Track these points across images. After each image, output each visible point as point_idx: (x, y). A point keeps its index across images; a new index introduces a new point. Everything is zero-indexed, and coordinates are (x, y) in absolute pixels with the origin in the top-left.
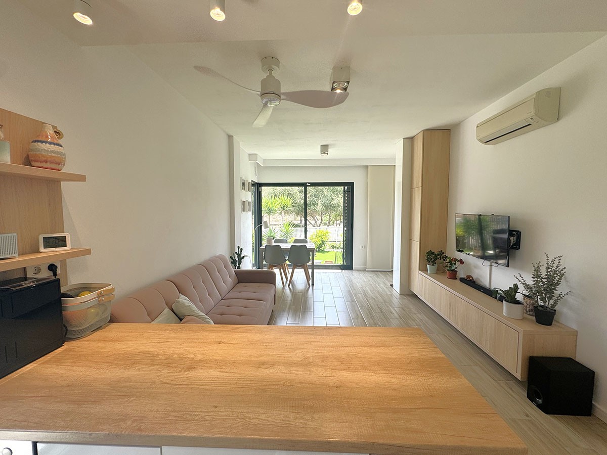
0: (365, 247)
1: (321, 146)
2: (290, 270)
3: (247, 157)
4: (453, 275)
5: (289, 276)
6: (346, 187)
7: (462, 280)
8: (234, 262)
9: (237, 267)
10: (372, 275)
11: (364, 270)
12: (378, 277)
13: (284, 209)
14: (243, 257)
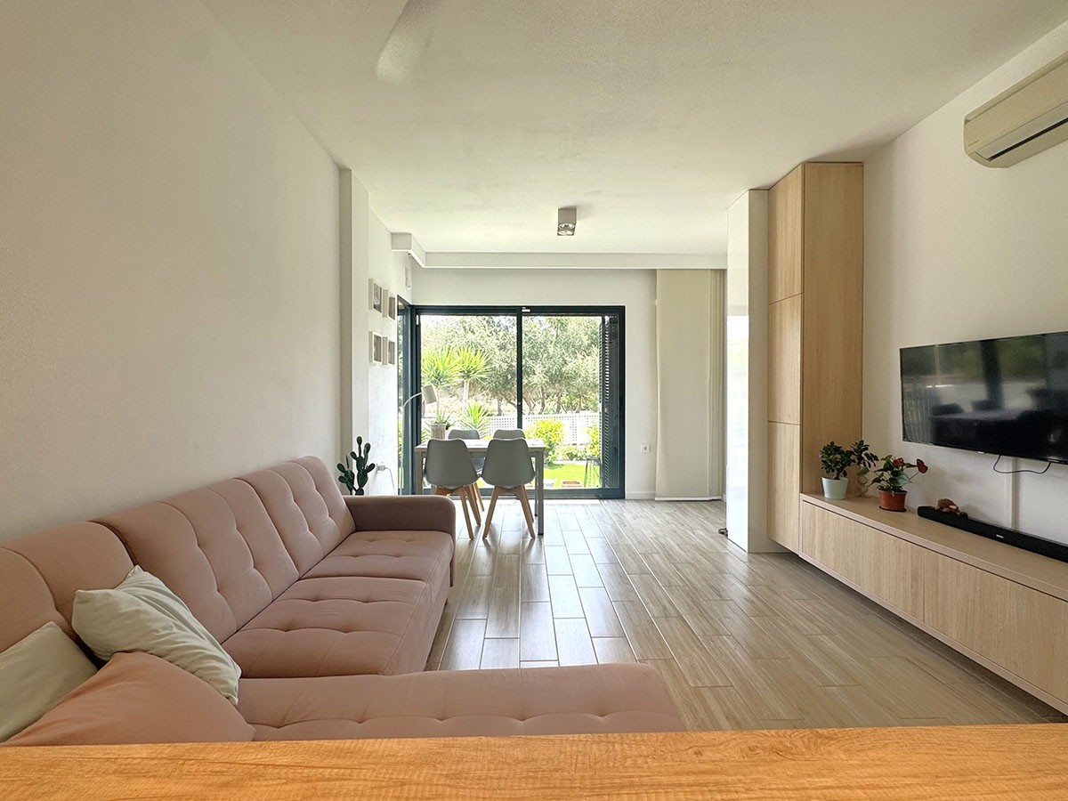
0: (652, 448)
1: (559, 210)
2: (487, 503)
3: (388, 238)
4: (895, 501)
5: (484, 516)
6: (607, 318)
7: (925, 512)
8: (347, 479)
9: (354, 492)
10: (670, 509)
11: (650, 500)
12: (684, 514)
13: (468, 377)
14: (372, 466)
